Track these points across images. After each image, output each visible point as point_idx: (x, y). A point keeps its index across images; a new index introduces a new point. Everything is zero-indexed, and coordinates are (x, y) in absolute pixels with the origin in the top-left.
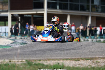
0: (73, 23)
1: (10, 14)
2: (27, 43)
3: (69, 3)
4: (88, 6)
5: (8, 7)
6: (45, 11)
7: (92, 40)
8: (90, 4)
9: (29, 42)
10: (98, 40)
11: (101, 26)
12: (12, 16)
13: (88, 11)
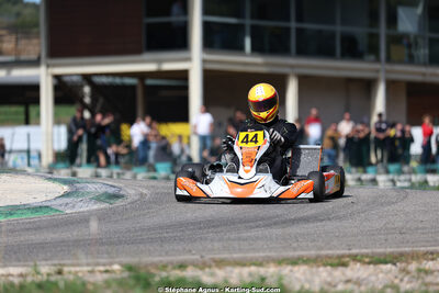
0: (314, 112)
1: (47, 74)
2: (123, 196)
3: (293, 25)
4: (374, 37)
5: (37, 46)
6: (194, 62)
7: (393, 181)
8: (383, 30)
9: (132, 192)
10: (416, 178)
11: (427, 120)
12: (55, 82)
13: (372, 57)
